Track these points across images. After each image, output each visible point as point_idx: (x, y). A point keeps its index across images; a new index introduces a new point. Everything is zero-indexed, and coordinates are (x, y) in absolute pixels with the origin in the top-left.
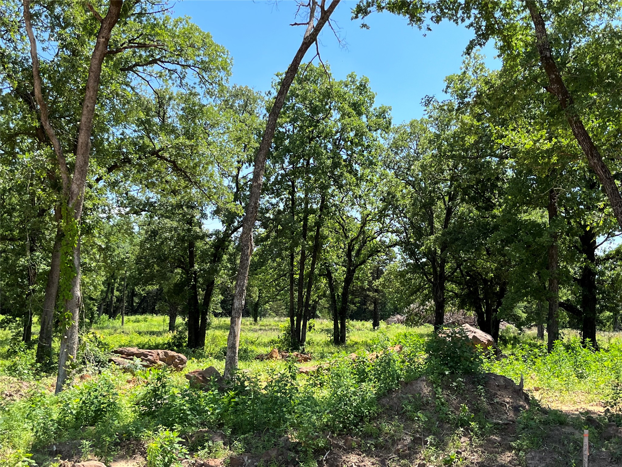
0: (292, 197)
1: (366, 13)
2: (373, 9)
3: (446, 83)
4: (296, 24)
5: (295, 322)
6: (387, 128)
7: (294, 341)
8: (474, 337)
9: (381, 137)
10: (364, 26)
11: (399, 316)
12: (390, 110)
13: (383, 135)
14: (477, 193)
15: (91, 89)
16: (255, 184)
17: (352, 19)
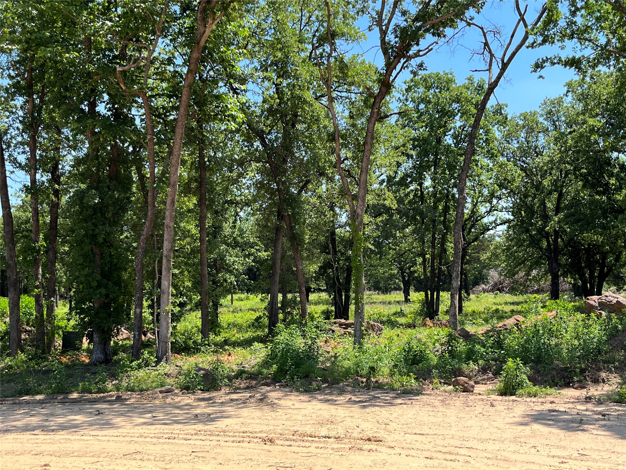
0: (421, 188)
1: (542, 67)
2: (547, 64)
3: (566, 87)
4: (476, 71)
5: (429, 296)
6: (505, 122)
7: (429, 311)
8: (617, 301)
9: (498, 130)
10: (541, 77)
11: (483, 286)
12: (507, 107)
13: (499, 129)
14: (595, 179)
15: (369, 144)
16: (461, 197)
17: (531, 72)
